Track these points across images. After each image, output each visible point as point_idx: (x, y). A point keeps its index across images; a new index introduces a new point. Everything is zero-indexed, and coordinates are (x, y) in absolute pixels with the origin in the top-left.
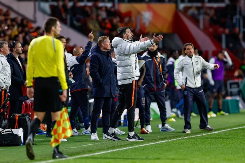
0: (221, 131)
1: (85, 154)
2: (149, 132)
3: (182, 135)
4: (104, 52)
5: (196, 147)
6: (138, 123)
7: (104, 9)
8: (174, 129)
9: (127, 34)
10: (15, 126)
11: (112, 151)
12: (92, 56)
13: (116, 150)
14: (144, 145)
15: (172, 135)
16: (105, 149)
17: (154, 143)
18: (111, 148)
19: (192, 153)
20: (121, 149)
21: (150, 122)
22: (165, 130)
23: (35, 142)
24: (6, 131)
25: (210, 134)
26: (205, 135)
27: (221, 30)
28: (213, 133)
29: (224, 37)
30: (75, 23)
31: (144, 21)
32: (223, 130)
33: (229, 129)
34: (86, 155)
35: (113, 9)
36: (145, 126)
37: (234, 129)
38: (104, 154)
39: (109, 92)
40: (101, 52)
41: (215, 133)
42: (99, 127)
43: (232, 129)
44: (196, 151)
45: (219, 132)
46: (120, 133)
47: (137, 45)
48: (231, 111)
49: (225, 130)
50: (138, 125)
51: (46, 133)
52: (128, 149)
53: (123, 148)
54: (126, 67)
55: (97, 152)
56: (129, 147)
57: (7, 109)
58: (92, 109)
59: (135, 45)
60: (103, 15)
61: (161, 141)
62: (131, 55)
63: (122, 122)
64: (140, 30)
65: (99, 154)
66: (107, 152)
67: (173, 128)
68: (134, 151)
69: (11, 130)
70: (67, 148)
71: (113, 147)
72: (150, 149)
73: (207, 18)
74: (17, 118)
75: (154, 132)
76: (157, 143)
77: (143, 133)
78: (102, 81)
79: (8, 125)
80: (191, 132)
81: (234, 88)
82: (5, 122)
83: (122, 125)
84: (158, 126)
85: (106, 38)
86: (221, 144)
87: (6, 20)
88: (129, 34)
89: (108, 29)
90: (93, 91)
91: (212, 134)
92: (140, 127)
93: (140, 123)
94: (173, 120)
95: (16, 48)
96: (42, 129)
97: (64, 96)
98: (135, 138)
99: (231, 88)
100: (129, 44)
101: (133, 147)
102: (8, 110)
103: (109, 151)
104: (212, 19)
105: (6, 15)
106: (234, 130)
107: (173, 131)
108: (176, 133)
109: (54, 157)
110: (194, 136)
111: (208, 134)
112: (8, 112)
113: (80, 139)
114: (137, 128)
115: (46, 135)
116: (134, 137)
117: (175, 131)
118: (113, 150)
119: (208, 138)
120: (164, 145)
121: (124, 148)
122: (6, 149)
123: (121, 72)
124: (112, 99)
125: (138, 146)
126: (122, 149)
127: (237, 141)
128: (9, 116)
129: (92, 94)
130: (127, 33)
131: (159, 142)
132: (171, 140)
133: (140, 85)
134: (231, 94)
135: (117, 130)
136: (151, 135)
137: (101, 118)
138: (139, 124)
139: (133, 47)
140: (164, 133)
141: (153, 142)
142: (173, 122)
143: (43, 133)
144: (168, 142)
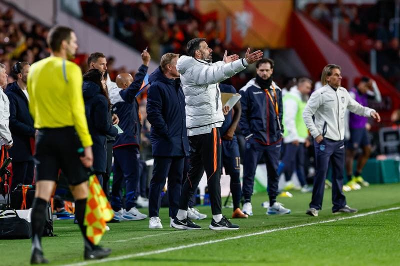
0: (369, 213)
1: (140, 252)
2: (247, 216)
3: (303, 221)
4: (172, 80)
5: (327, 241)
6: (229, 200)
7: (171, 7)
8: (289, 210)
9: (201, 51)
10: (22, 205)
11: (184, 247)
12: (151, 87)
13: (191, 245)
14: (239, 237)
15: (287, 219)
16: (173, 243)
17: (255, 234)
18: (183, 241)
19: (320, 250)
20: (199, 244)
21: (252, 198)
22: (275, 212)
23: (55, 232)
24: (6, 214)
25: (350, 218)
26: (342, 220)
27: (369, 42)
28: (356, 216)
29: (373, 54)
30: (123, 31)
31: (239, 28)
32: (372, 211)
33: (382, 211)
34: (142, 254)
35: (186, 9)
36: (241, 204)
37: (391, 209)
38: (171, 252)
39: (180, 148)
40: (166, 81)
41: (358, 217)
42: (164, 206)
43: (388, 210)
44: (326, 247)
45: (366, 214)
46: (198, 217)
47: (218, 68)
48: (385, 180)
49: (376, 212)
50: (228, 203)
51: (73, 216)
52: (212, 243)
53: (204, 242)
54: (200, 106)
55: (160, 249)
56: (213, 240)
57: (8, 176)
58: (151, 176)
59: (216, 69)
60: (170, 17)
61: (268, 230)
62: (209, 85)
63: (202, 198)
64: (232, 44)
65: (164, 253)
66: (176, 248)
67: (288, 208)
68: (222, 246)
69: (15, 211)
70: (109, 243)
71: (187, 241)
72: (249, 244)
73: (346, 23)
74: (25, 192)
75: (255, 216)
76: (261, 233)
77: (237, 216)
78: (168, 128)
79: (10, 202)
80: (318, 215)
81: (392, 140)
82: (5, 198)
83: (202, 203)
84: (263, 205)
85: (175, 56)
86: (368, 235)
87: (6, 26)
88: (204, 50)
89: (178, 41)
90: (152, 145)
91: (353, 218)
92: (232, 206)
93: (232, 201)
94: (288, 194)
95: (22, 74)
96: (67, 209)
97: (89, 159)
98: (224, 225)
99: (385, 140)
100: (206, 67)
101: (221, 240)
102: (10, 179)
103: (181, 247)
104: (353, 25)
105: (7, 18)
106: (391, 211)
107: (288, 213)
108: (292, 217)
109: (86, 257)
110: (324, 222)
111: (347, 218)
112: (10, 181)
113: (132, 227)
114: (228, 208)
115: (73, 220)
116: (221, 223)
117: (291, 214)
118: (186, 245)
119: (346, 225)
120: (273, 237)
121: (206, 241)
122: (5, 244)
123: (192, 115)
124: (184, 159)
125: (228, 238)
126: (202, 243)
127: (395, 230)
128: (12, 188)
129: (151, 151)
130: (201, 48)
131: (265, 232)
132: (284, 229)
133: (232, 136)
134: (387, 152)
135: (193, 212)
136: (251, 220)
137: (166, 191)
138: (230, 202)
139: (212, 72)
140: (272, 216)
141: (255, 232)
142: (288, 198)
143: (69, 217)
144: (279, 232)
